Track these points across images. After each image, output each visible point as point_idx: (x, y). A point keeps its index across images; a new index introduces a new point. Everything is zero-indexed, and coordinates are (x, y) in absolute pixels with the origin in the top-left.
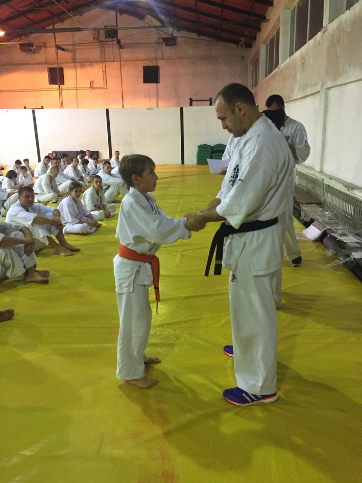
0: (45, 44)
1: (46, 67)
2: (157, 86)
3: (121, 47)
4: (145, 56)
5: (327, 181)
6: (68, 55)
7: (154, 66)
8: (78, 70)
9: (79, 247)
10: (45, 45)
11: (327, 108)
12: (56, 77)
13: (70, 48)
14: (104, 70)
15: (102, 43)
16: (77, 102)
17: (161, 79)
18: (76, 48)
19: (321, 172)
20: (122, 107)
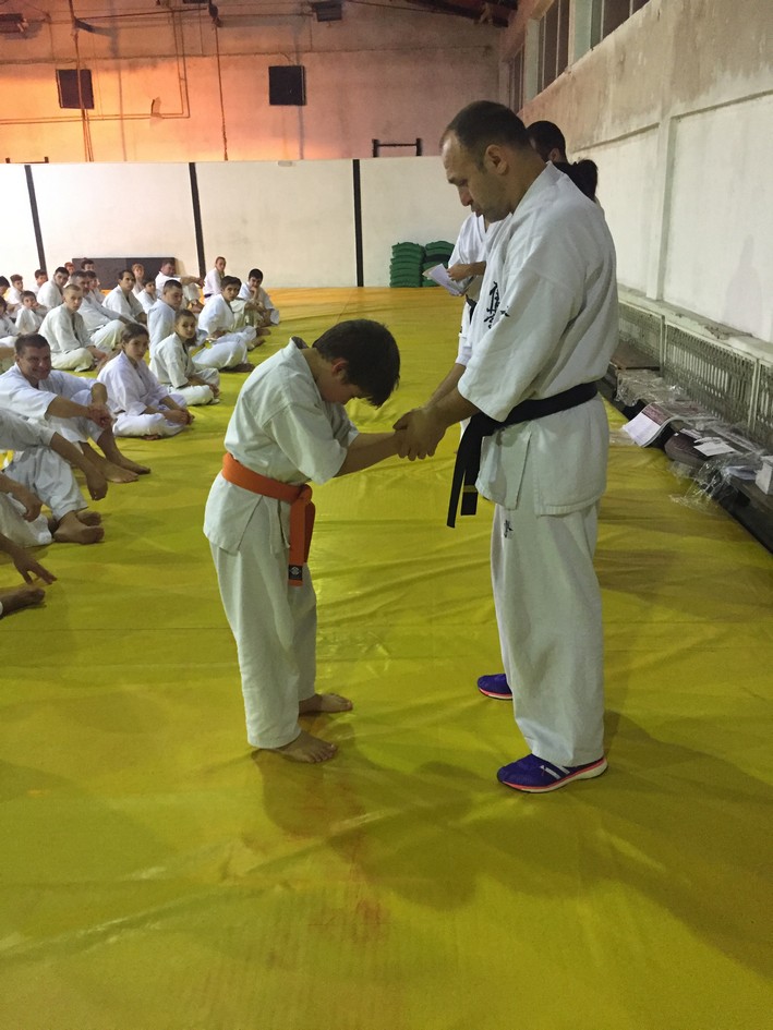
0: (48, 15)
1: (52, 68)
2: (300, 112)
3: (219, 23)
4: (271, 44)
5: (672, 321)
6: (100, 42)
7: (294, 67)
8: (125, 74)
9: (147, 466)
10: (48, 19)
11: (674, 160)
12: (76, 91)
13: (106, 25)
14: (182, 75)
15: (176, 14)
16: (124, 146)
17: (308, 95)
18: (120, 24)
19: (660, 301)
20: (223, 159)
